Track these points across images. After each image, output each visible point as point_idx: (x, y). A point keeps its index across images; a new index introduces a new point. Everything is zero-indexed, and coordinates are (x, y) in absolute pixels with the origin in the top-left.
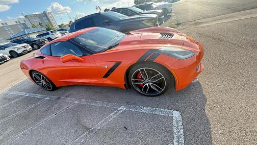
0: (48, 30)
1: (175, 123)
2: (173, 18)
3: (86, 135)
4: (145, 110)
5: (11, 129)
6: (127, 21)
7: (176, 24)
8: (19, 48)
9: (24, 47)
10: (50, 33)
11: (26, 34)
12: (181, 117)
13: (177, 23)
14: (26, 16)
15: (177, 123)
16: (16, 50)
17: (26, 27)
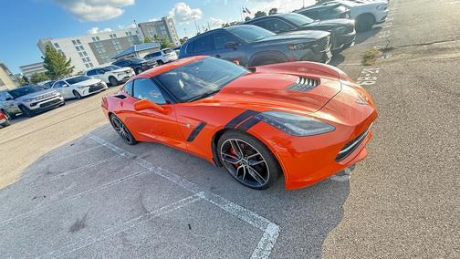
0: (163, 47)
1: (261, 244)
2: (382, 35)
3: (141, 220)
4: (231, 207)
5: (74, 184)
6: (266, 44)
7: (382, 50)
8: (120, 73)
9: (126, 72)
10: (162, 53)
11: (134, 52)
12: (276, 237)
13: (384, 47)
14: (139, 25)
15: (265, 245)
16: (116, 76)
17: (137, 41)
